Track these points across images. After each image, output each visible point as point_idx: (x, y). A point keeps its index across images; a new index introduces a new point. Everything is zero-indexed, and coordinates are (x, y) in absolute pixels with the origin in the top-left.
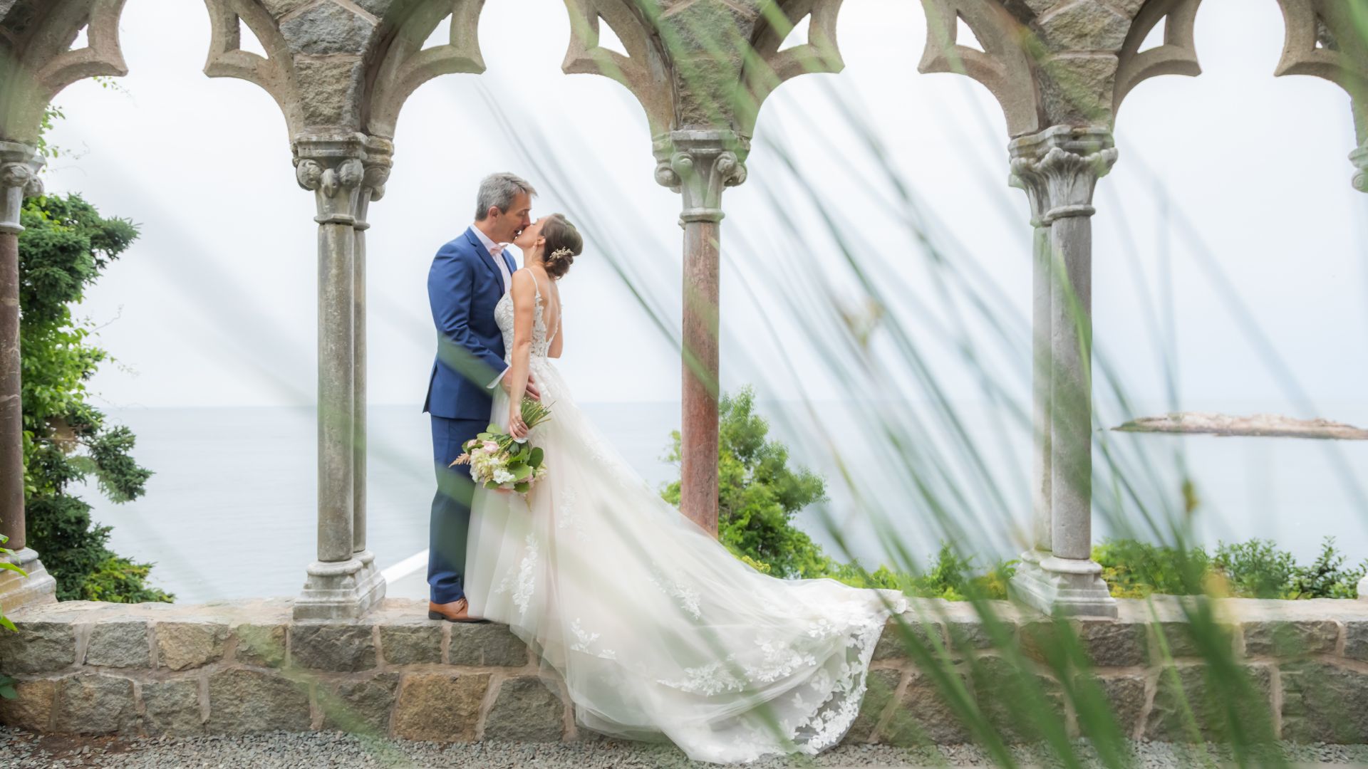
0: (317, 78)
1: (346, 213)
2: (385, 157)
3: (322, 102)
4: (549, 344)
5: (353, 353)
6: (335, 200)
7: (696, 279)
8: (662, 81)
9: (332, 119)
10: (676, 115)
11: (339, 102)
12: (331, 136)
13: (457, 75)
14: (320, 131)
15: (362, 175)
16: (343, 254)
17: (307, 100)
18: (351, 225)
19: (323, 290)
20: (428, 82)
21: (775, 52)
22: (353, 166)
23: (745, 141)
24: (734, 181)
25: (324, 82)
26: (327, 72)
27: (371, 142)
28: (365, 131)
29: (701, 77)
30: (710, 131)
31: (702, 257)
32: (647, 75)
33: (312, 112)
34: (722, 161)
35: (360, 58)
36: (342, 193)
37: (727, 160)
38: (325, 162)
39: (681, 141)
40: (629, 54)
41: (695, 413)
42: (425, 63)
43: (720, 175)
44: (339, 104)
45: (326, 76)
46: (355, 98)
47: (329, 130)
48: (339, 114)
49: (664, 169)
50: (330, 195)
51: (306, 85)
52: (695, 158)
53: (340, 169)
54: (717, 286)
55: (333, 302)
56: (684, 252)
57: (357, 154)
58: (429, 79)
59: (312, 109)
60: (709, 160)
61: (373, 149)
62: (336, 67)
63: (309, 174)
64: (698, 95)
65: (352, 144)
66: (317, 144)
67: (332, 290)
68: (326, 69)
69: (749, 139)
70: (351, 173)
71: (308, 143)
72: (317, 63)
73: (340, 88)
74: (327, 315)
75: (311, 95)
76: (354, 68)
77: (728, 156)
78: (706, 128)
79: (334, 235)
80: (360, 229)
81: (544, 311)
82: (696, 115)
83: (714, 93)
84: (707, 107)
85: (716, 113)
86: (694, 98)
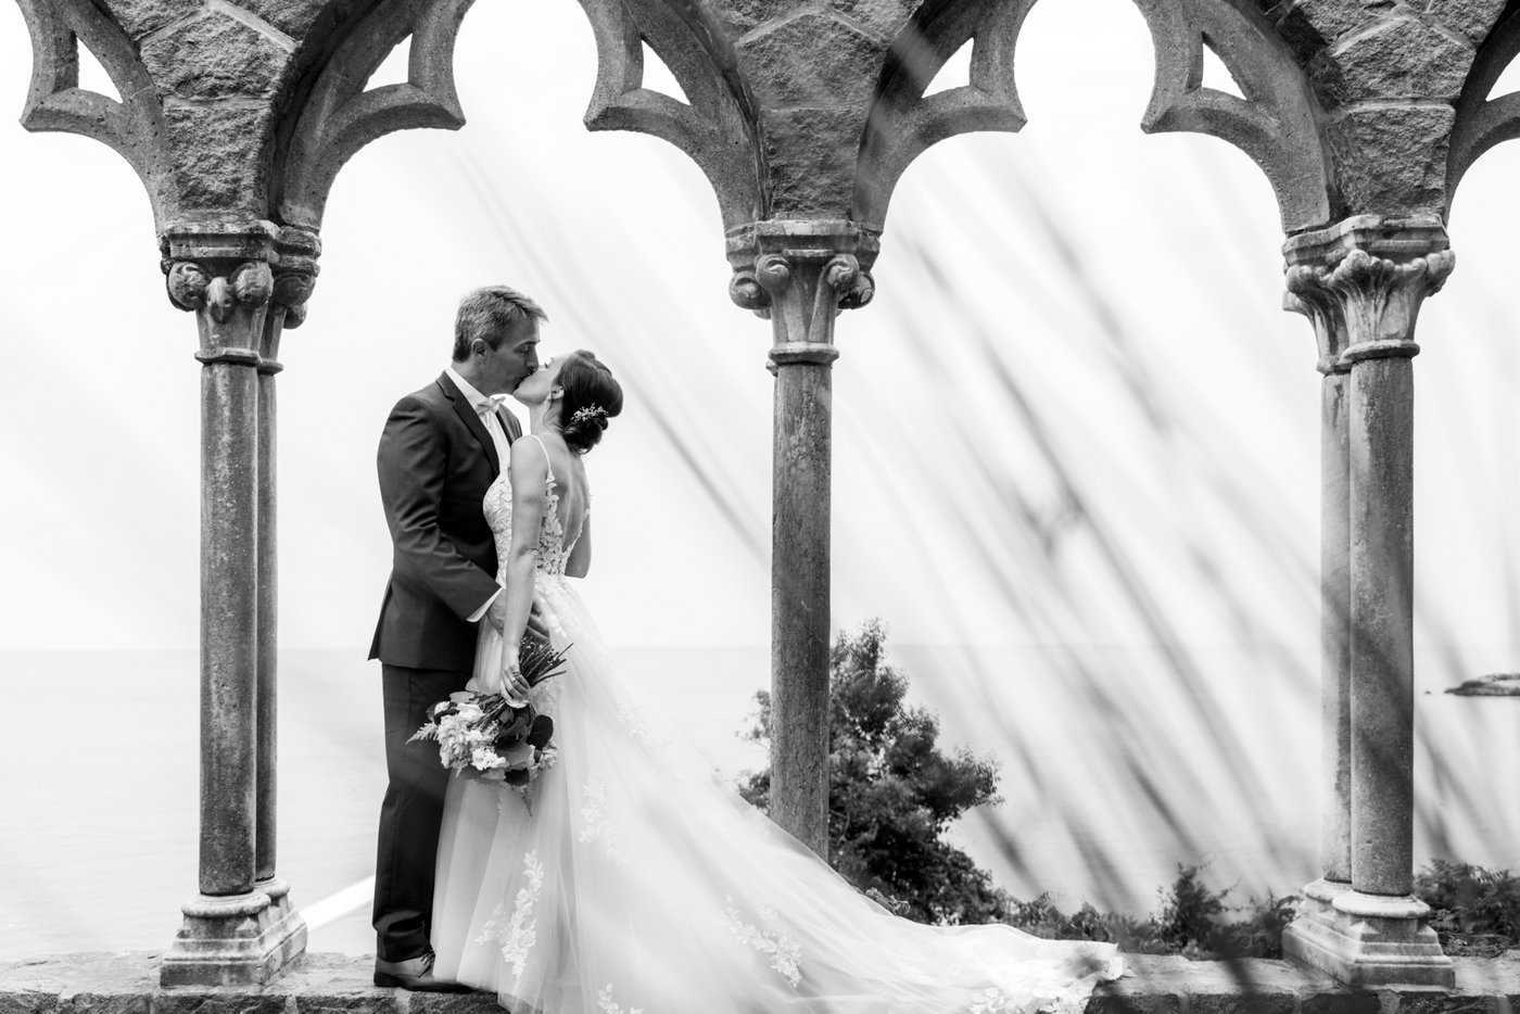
0: (201, 134)
1: (246, 347)
2: (308, 259)
3: (207, 172)
4: (567, 554)
5: (256, 567)
6: (227, 327)
7: (795, 452)
8: (741, 142)
9: (224, 199)
10: (764, 198)
11: (235, 172)
12: (222, 226)
13: (420, 131)
14: (204, 217)
15: (271, 288)
16: (241, 412)
17: (184, 169)
18: (253, 365)
19: (209, 468)
20: (375, 142)
21: (919, 98)
22: (256, 274)
23: (872, 238)
24: (854, 300)
25: (211, 139)
26: (216, 124)
27: (284, 236)
28: (275, 217)
29: (802, 137)
30: (816, 222)
31: (804, 419)
32: (717, 132)
33: (192, 187)
34: (835, 269)
35: (267, 103)
36: (239, 315)
37: (843, 266)
38: (211, 267)
39: (771, 237)
40: (691, 100)
41: (792, 663)
42: (370, 111)
43: (832, 291)
44: (235, 175)
45: (214, 131)
46: (259, 166)
47: (217, 216)
48: (235, 191)
49: (743, 281)
50: (221, 319)
51: (183, 145)
52: (793, 263)
53: (236, 278)
54: (828, 464)
55: (225, 487)
56: (775, 410)
57: (262, 253)
58: (377, 136)
59: (191, 183)
60: (816, 267)
61: (287, 246)
62: (230, 116)
63: (187, 286)
64: (798, 165)
65: (255, 238)
66: (200, 238)
67: (223, 466)
68: (214, 120)
69: (878, 233)
70: (253, 284)
71: (187, 236)
72: (200, 111)
73: (237, 149)
74: (215, 506)
75: (191, 161)
76: (259, 120)
77: (846, 261)
78: (810, 217)
79: (226, 381)
80: (268, 371)
81: (560, 502)
82: (794, 196)
83: (822, 162)
84: (812, 185)
85: (826, 193)
86: (792, 169)
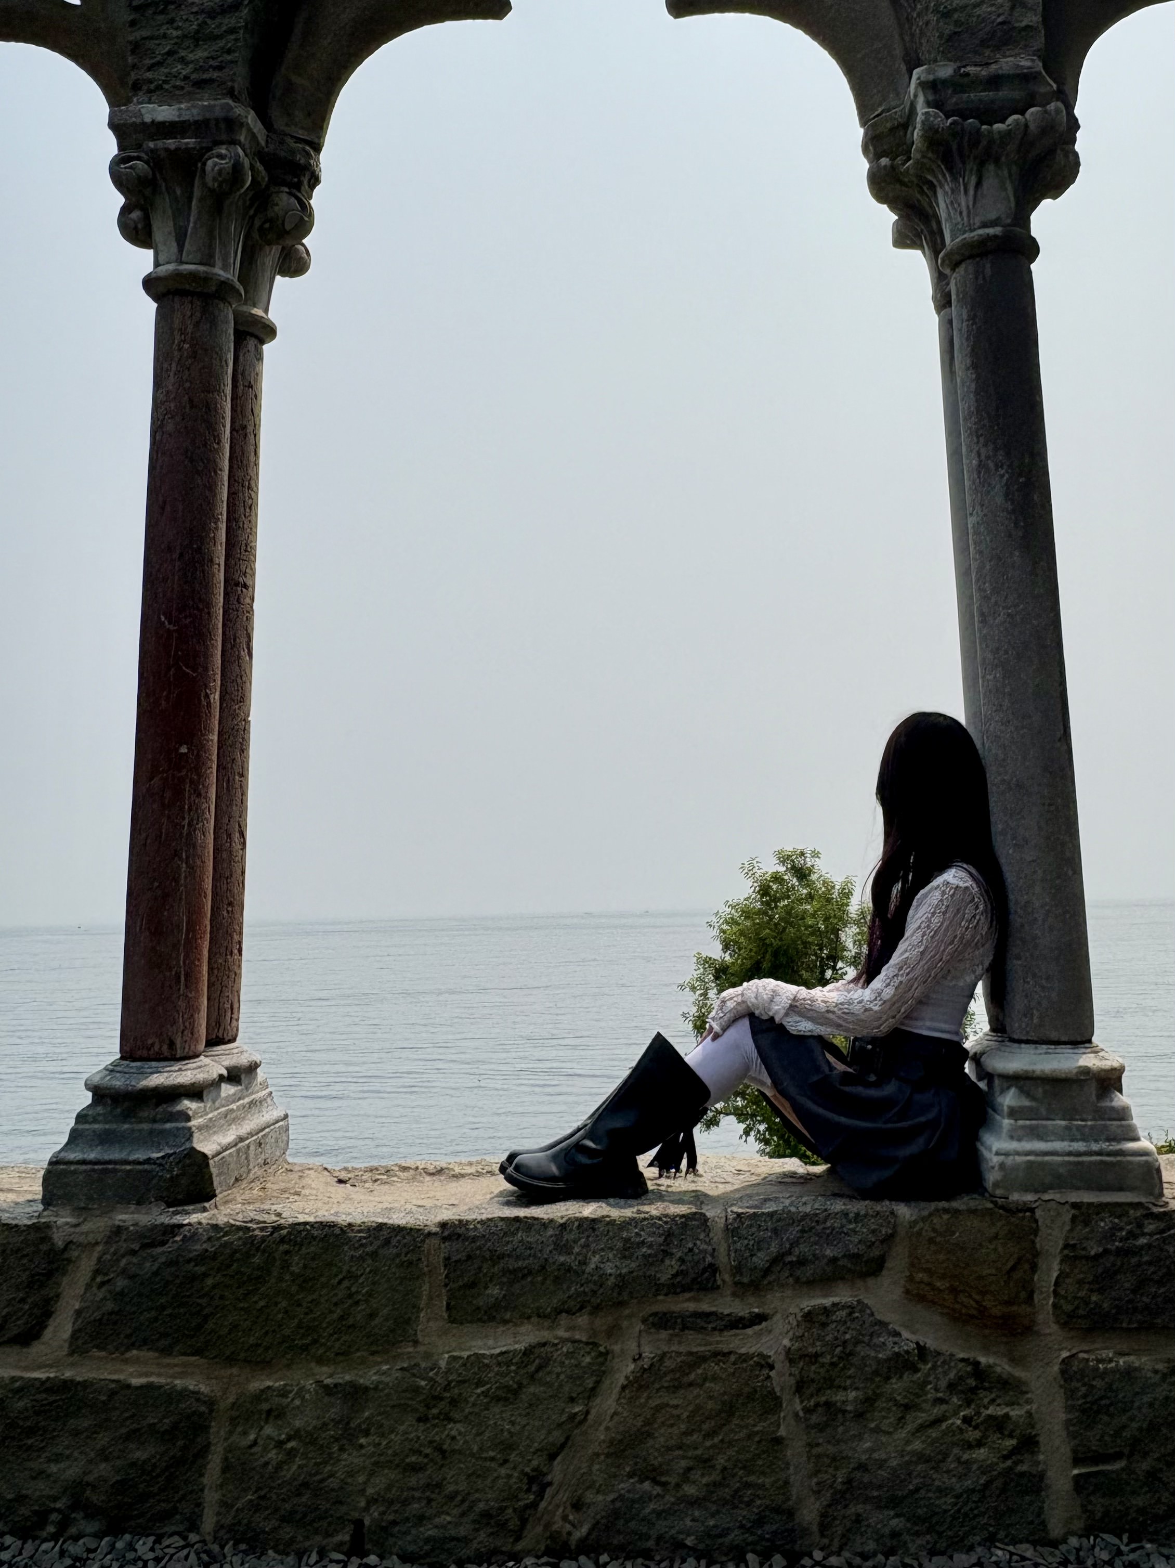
30: (186, 106)
60: (187, 165)
78: (177, 99)
82: (159, 75)
83: (197, 32)
84: (183, 60)
85: (201, 69)
86: (157, 42)
